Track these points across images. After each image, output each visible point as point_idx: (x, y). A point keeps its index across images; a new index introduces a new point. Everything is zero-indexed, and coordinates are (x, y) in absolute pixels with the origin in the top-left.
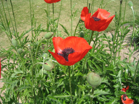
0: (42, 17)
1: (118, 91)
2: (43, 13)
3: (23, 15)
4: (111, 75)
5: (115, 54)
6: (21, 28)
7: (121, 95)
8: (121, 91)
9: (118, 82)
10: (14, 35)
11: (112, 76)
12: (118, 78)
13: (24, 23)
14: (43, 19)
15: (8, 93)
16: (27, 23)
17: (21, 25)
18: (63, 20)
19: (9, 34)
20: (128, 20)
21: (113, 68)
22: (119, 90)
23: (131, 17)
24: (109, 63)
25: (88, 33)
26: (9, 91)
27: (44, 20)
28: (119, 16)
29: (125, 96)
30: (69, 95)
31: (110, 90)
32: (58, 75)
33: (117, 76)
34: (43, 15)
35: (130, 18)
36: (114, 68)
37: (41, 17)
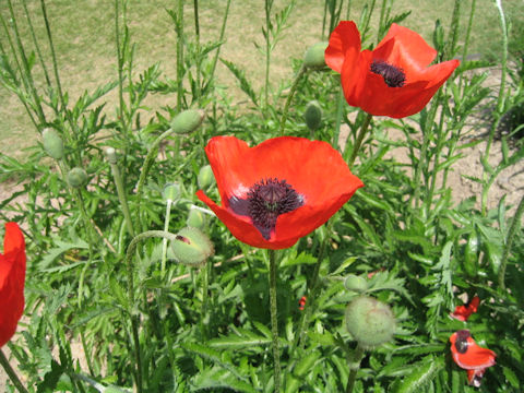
0: (153, 25)
1: (439, 318)
2: (155, 8)
3: (77, 14)
4: (416, 257)
5: (431, 178)
6: (73, 68)
7: (448, 331)
8: (450, 317)
9: (441, 285)
10: (51, 105)
11: (417, 262)
12: (440, 271)
13: (82, 49)
14: (156, 32)
15: (39, 331)
16: (94, 46)
17: (72, 54)
18: (232, 36)
19: (32, 102)
20: (481, 38)
21: (424, 231)
22: (441, 314)
23: (493, 26)
24: (409, 214)
25: (328, 92)
26: (40, 325)
27: (158, 37)
28: (451, 40)
29: (464, 336)
30: (264, 336)
31: (410, 314)
32: (216, 258)
33: (438, 266)
34: (154, 17)
35: (486, 31)
36: (426, 234)
37: (148, 25)
